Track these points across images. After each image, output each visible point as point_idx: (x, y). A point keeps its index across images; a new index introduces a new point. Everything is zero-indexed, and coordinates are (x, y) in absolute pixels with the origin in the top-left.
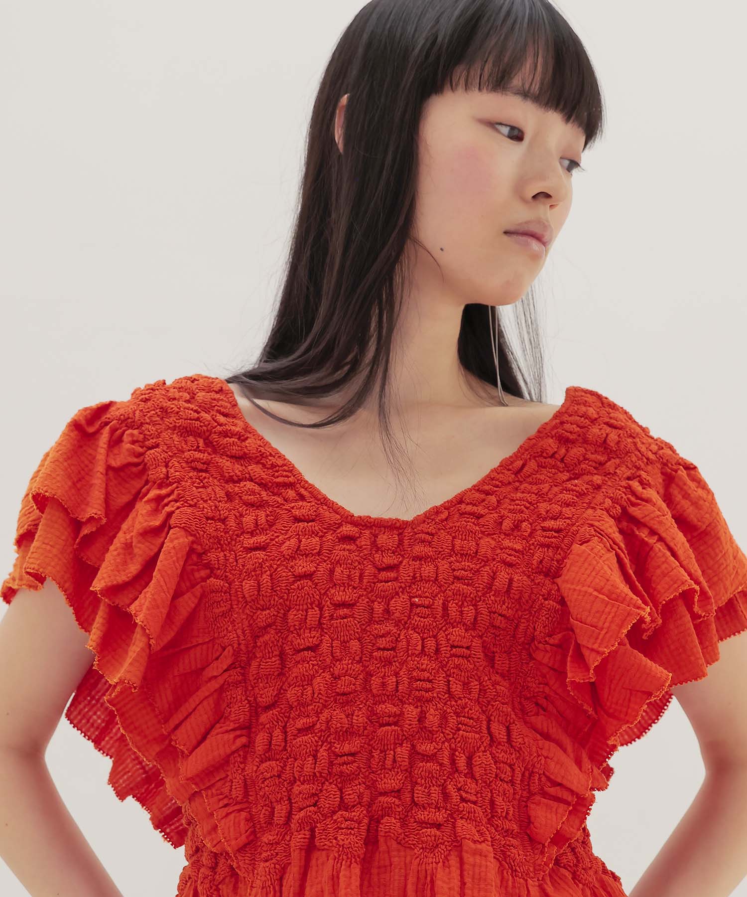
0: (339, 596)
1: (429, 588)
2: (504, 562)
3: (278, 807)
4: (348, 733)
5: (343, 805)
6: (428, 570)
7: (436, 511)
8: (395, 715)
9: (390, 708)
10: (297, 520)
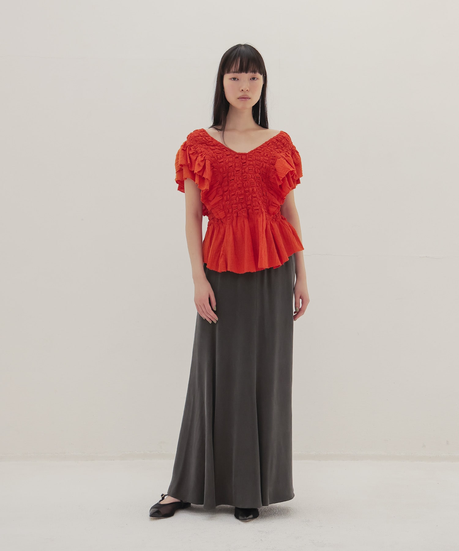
0: (237, 169)
1: (252, 166)
2: (265, 162)
3: (230, 210)
4: (241, 195)
6: (251, 163)
8: (248, 190)
9: (247, 189)
10: (227, 155)
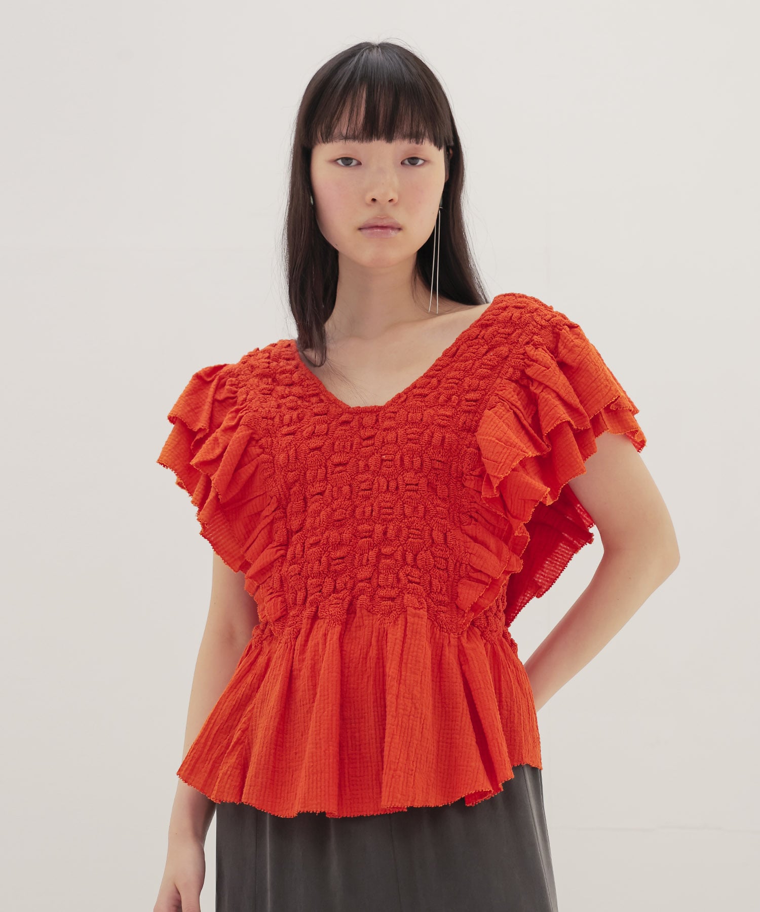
0: (336, 459)
1: (392, 448)
2: (439, 425)
3: (299, 593)
4: (339, 545)
5: (335, 590)
6: (391, 436)
7: (399, 396)
8: (370, 531)
9: (366, 527)
10: (316, 415)
